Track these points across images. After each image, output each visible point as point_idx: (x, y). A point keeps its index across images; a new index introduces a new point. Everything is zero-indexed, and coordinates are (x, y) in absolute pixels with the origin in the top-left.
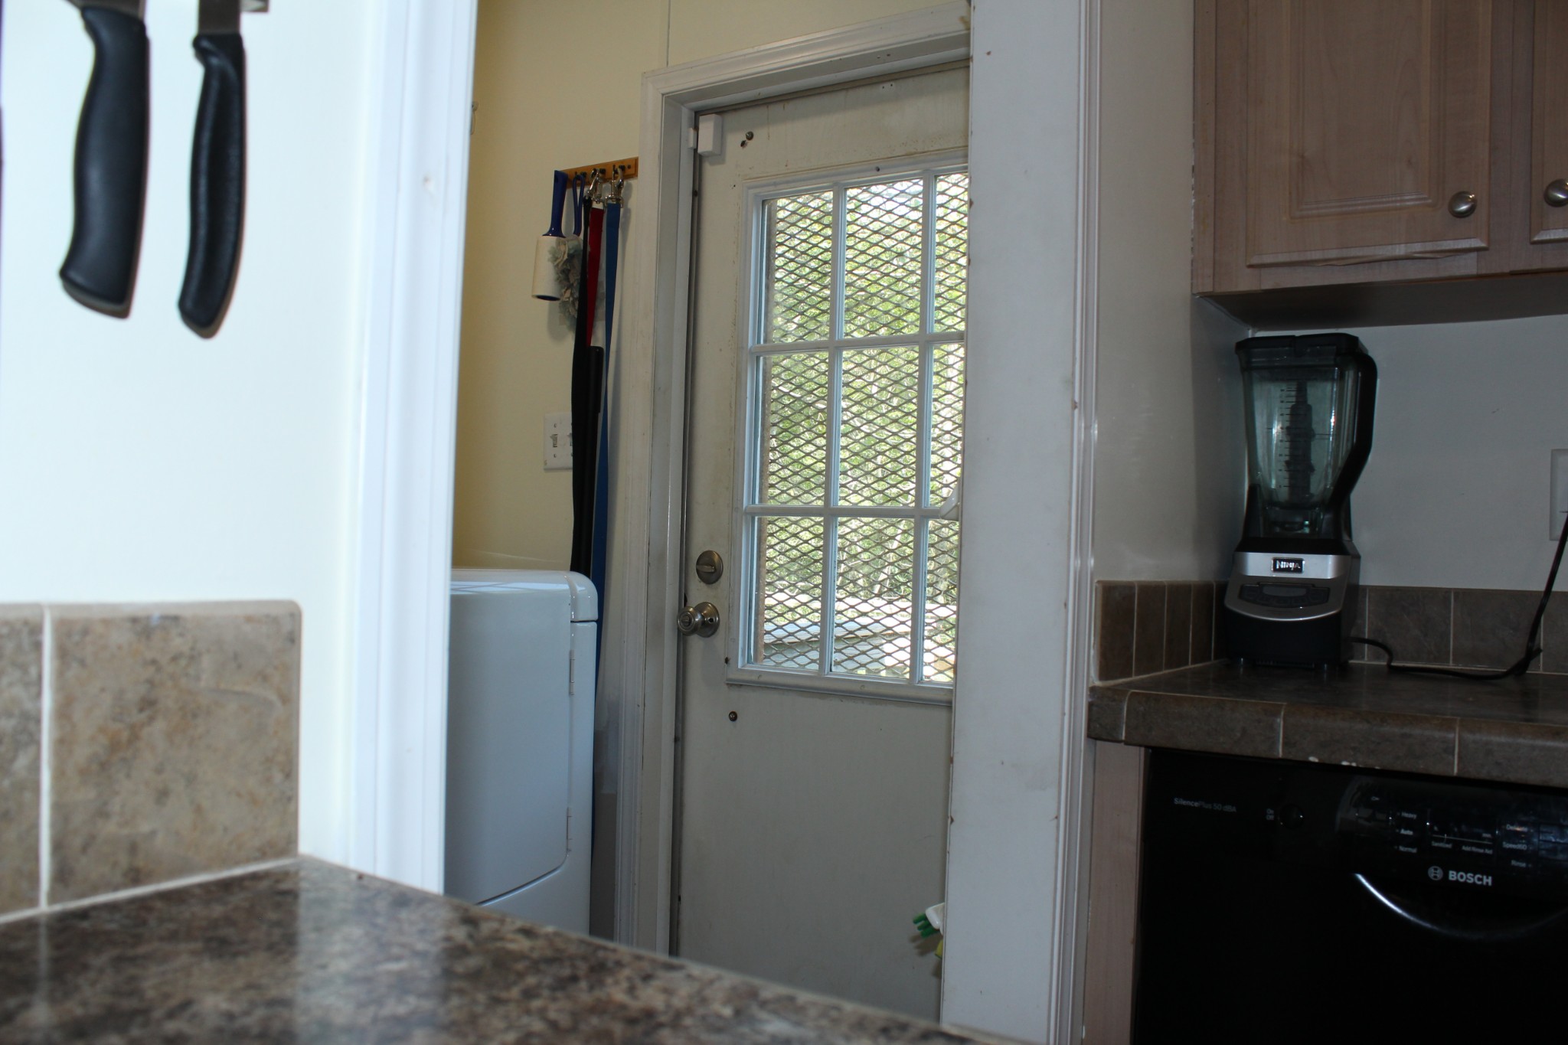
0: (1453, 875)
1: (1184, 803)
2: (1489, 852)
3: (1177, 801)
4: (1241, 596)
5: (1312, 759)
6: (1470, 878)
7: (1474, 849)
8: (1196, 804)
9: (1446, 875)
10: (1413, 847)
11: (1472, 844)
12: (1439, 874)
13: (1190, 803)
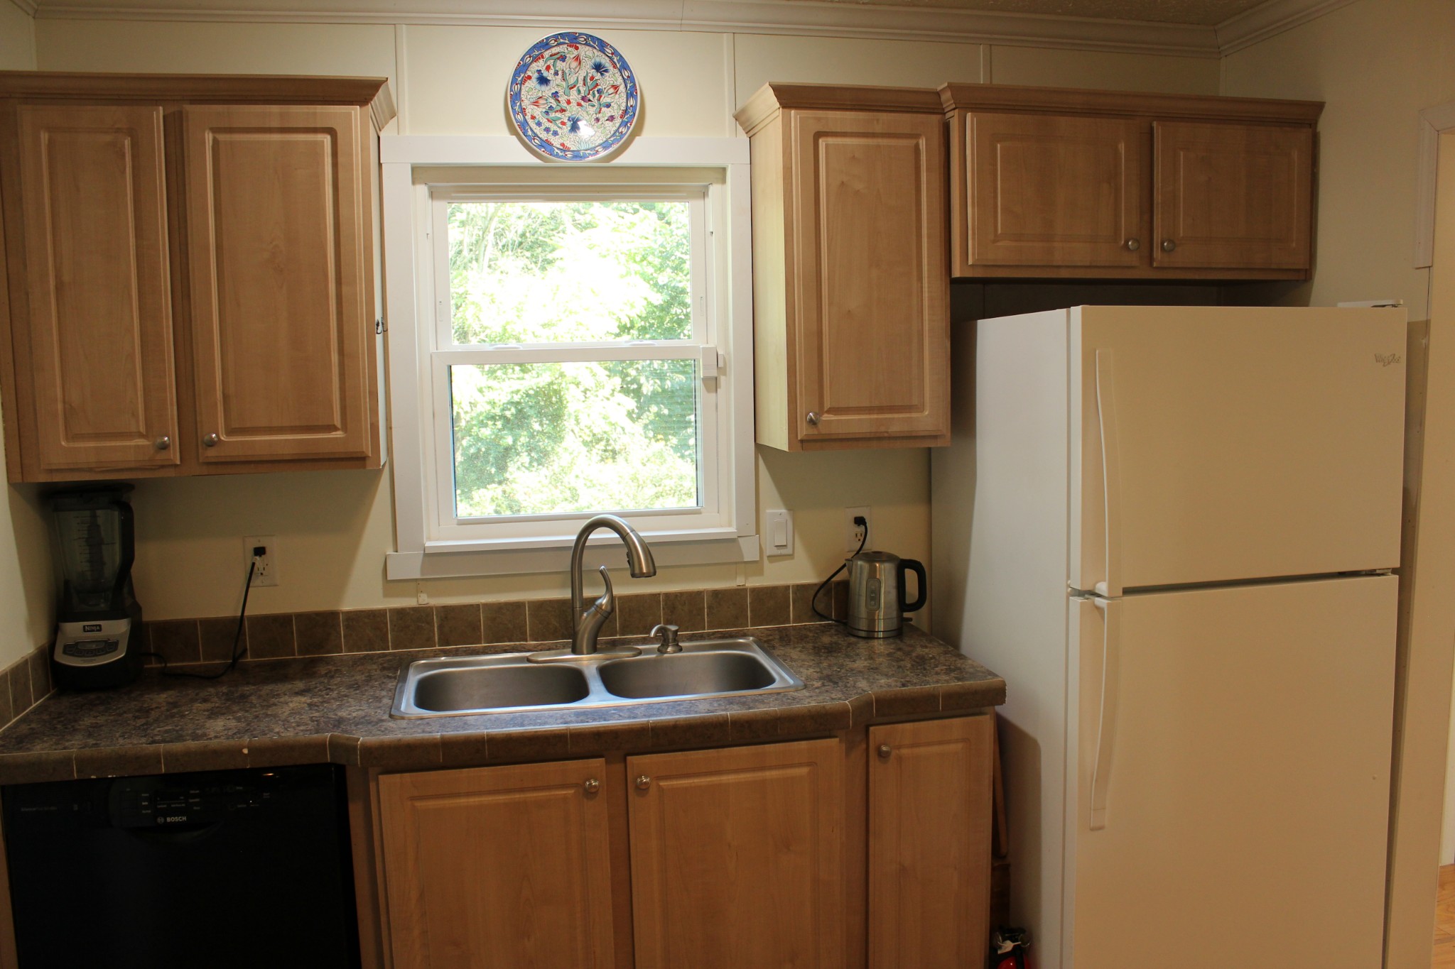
0: (169, 820)
1: (27, 810)
2: (183, 805)
3: (23, 810)
4: (65, 652)
5: (92, 777)
6: (177, 819)
7: (177, 805)
8: (34, 809)
9: (166, 820)
10: (148, 810)
11: (175, 804)
12: (163, 820)
13: (30, 809)
